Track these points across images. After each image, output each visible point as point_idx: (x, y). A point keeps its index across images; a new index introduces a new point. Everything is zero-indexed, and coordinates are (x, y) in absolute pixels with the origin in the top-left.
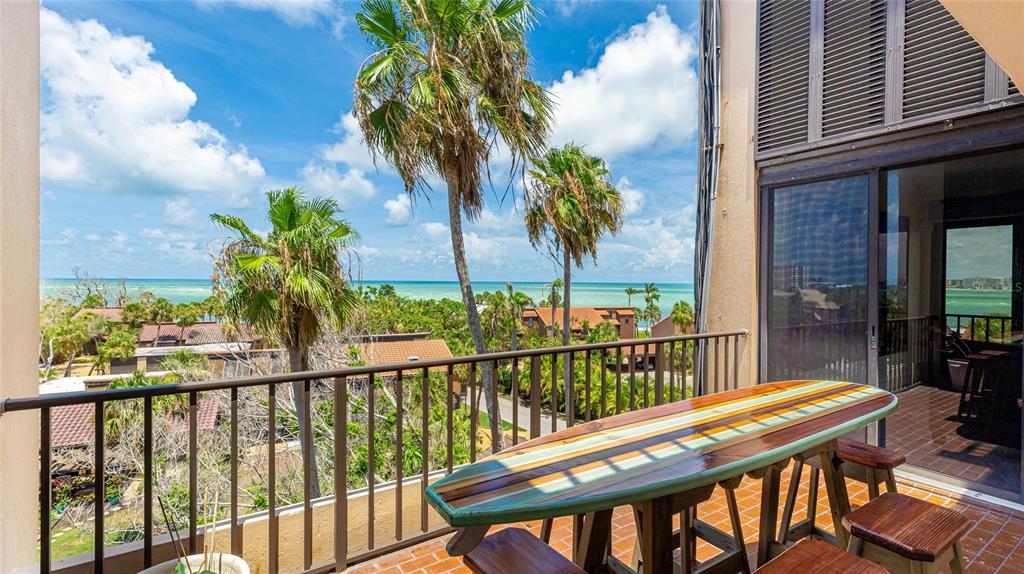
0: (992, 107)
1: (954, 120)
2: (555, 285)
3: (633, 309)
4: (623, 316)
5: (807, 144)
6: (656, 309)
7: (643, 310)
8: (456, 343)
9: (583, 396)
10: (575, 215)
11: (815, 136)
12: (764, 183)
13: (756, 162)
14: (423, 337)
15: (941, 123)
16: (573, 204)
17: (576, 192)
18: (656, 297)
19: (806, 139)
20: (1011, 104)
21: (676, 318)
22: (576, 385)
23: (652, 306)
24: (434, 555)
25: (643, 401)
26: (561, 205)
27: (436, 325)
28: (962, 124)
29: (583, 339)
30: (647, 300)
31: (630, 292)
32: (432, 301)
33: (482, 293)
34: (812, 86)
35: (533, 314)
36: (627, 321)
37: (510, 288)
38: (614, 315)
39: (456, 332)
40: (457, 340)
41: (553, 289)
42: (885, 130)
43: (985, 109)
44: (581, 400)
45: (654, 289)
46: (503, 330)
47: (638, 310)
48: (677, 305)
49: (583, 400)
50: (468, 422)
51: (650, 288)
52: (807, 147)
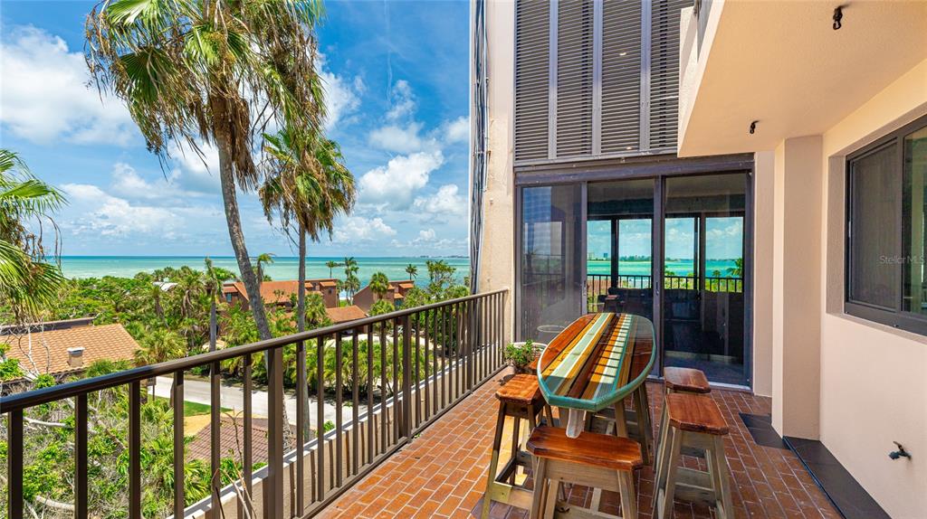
0: (643, 154)
1: (626, 158)
2: (260, 260)
3: (335, 281)
4: (327, 287)
5: (547, 160)
6: (356, 280)
7: (344, 281)
8: (136, 327)
9: (294, 365)
10: (314, 193)
11: (552, 156)
12: (519, 183)
13: (514, 167)
14: (86, 323)
15: (619, 158)
16: (312, 183)
17: (315, 171)
18: (356, 270)
19: (547, 157)
20: (651, 154)
21: (375, 287)
22: (286, 356)
23: (352, 277)
24: (360, 503)
25: (351, 362)
26: (300, 181)
27: (104, 306)
28: (629, 161)
29: (290, 311)
30: (347, 272)
31: (331, 265)
32: (93, 281)
33: (162, 269)
34: (550, 122)
35: (232, 289)
36: (330, 292)
37: (208, 263)
38: (318, 287)
39: (133, 314)
40: (136, 323)
41: (259, 263)
42: (591, 158)
43: (640, 154)
44: (292, 370)
45: (353, 263)
46: (199, 308)
47: (340, 282)
48: (375, 275)
49: (294, 369)
50: (171, 412)
51: (350, 262)
52: (547, 162)
